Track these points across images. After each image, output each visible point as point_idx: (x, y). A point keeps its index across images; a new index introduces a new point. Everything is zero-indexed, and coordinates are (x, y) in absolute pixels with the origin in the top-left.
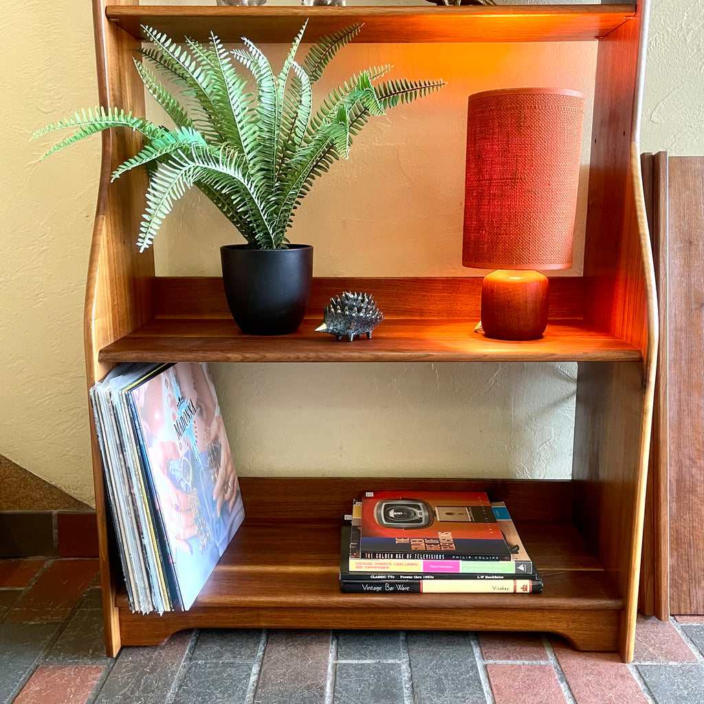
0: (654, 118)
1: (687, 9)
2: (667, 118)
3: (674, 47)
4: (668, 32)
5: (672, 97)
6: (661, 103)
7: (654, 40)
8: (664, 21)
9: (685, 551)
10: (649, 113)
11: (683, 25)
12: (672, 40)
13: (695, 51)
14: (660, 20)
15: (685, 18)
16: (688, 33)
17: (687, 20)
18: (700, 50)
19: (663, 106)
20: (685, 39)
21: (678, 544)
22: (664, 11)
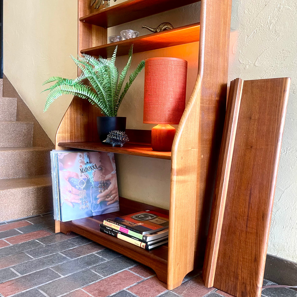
0: (256, 64)
1: (270, 14)
2: (261, 64)
3: (264, 32)
4: (262, 26)
5: (264, 54)
6: (259, 57)
7: (256, 31)
8: (260, 22)
9: (227, 261)
10: (254, 62)
11: (268, 22)
12: (263, 29)
13: (274, 32)
14: (258, 22)
15: (269, 18)
16: (270, 25)
17: (270, 19)
18: (276, 31)
19: (260, 59)
20: (269, 28)
21: (224, 256)
22: (260, 17)
